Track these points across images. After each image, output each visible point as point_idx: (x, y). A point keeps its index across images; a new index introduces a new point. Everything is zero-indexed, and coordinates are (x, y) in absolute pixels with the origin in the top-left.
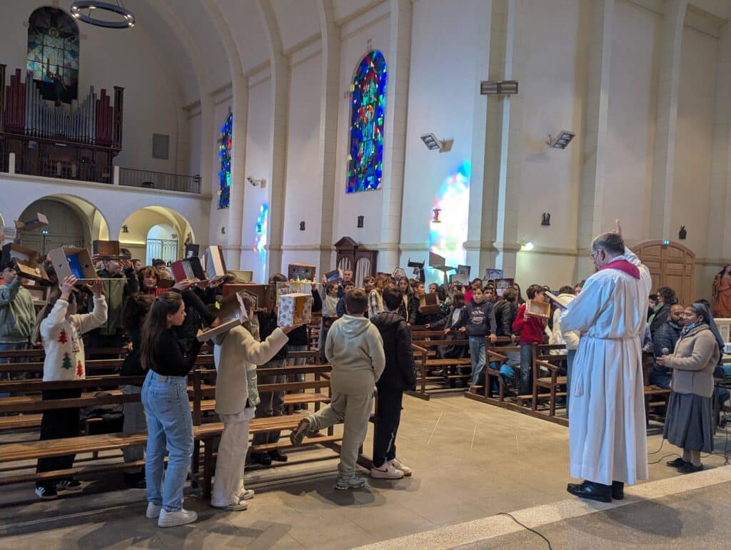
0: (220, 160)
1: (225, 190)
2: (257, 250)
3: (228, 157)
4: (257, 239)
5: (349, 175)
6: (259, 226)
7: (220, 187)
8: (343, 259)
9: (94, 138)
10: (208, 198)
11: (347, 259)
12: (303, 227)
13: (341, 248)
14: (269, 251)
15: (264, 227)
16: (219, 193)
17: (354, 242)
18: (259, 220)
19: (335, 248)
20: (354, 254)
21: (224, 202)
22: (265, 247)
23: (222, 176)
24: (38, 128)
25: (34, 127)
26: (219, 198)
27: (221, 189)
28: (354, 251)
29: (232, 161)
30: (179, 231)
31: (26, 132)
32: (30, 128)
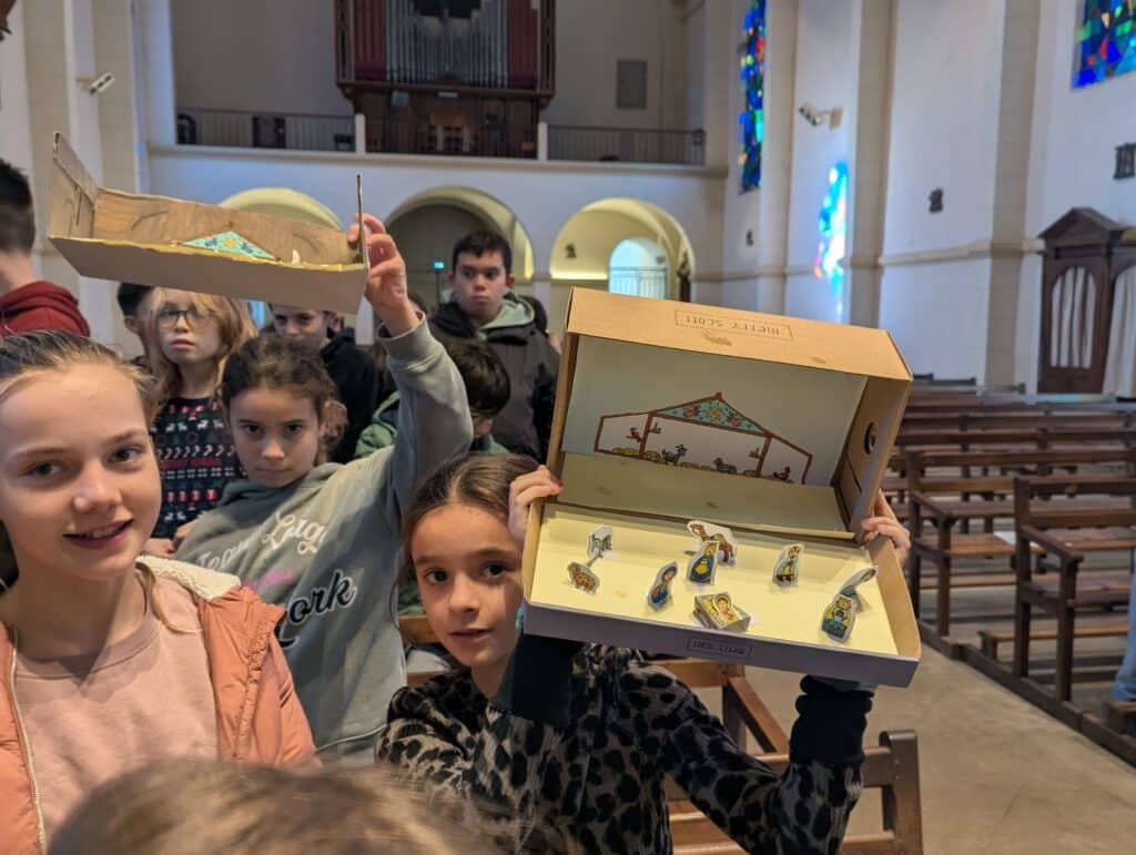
0: (743, 88)
1: (753, 151)
2: (824, 272)
3: (758, 79)
4: (822, 248)
5: (1084, 35)
6: (826, 217)
7: (742, 146)
8: (1070, 274)
9: (506, 74)
10: (721, 174)
11: (1081, 272)
12: (936, 202)
13: (1061, 243)
14: (850, 272)
15: (839, 218)
16: (742, 159)
17: (1109, 221)
18: (827, 202)
19: (1041, 245)
20: (1109, 255)
21: (752, 176)
22: (841, 263)
23: (746, 123)
24: (408, 67)
25: (402, 65)
26: (741, 172)
27: (746, 150)
28: (1109, 246)
29: (766, 85)
30: (668, 250)
31: (389, 76)
32: (395, 67)
